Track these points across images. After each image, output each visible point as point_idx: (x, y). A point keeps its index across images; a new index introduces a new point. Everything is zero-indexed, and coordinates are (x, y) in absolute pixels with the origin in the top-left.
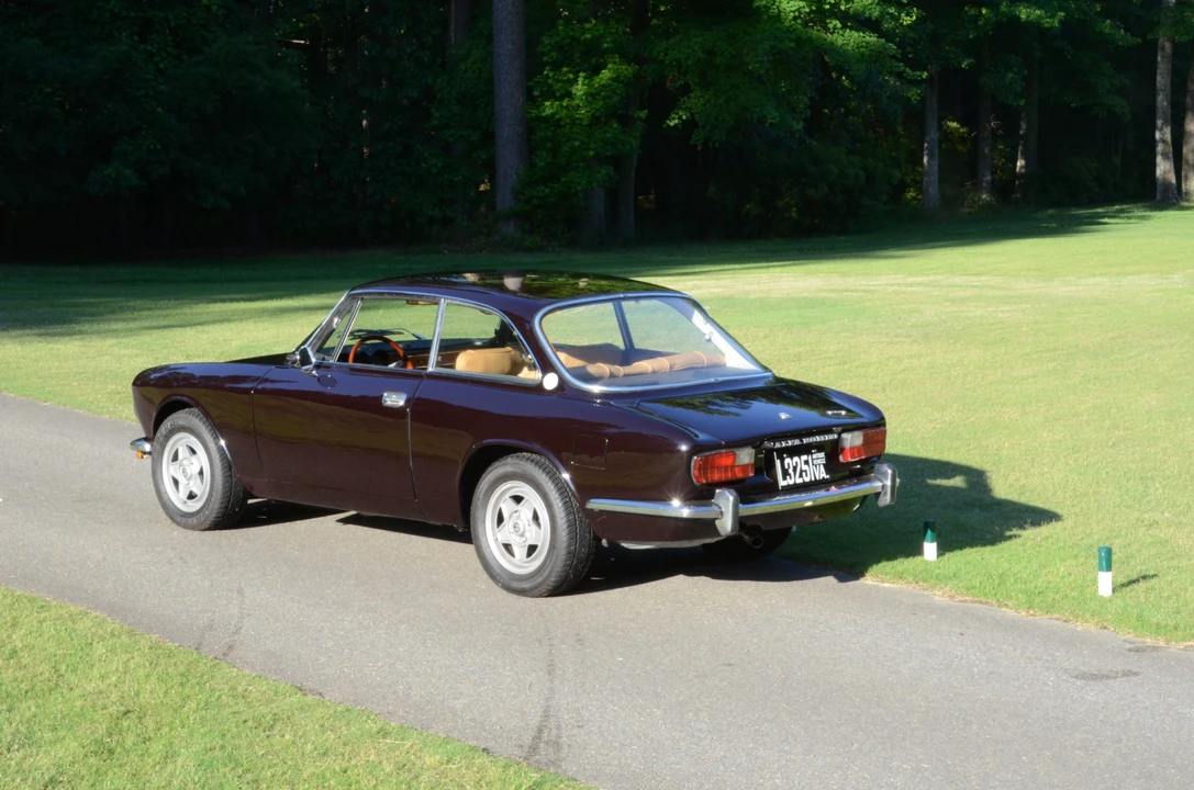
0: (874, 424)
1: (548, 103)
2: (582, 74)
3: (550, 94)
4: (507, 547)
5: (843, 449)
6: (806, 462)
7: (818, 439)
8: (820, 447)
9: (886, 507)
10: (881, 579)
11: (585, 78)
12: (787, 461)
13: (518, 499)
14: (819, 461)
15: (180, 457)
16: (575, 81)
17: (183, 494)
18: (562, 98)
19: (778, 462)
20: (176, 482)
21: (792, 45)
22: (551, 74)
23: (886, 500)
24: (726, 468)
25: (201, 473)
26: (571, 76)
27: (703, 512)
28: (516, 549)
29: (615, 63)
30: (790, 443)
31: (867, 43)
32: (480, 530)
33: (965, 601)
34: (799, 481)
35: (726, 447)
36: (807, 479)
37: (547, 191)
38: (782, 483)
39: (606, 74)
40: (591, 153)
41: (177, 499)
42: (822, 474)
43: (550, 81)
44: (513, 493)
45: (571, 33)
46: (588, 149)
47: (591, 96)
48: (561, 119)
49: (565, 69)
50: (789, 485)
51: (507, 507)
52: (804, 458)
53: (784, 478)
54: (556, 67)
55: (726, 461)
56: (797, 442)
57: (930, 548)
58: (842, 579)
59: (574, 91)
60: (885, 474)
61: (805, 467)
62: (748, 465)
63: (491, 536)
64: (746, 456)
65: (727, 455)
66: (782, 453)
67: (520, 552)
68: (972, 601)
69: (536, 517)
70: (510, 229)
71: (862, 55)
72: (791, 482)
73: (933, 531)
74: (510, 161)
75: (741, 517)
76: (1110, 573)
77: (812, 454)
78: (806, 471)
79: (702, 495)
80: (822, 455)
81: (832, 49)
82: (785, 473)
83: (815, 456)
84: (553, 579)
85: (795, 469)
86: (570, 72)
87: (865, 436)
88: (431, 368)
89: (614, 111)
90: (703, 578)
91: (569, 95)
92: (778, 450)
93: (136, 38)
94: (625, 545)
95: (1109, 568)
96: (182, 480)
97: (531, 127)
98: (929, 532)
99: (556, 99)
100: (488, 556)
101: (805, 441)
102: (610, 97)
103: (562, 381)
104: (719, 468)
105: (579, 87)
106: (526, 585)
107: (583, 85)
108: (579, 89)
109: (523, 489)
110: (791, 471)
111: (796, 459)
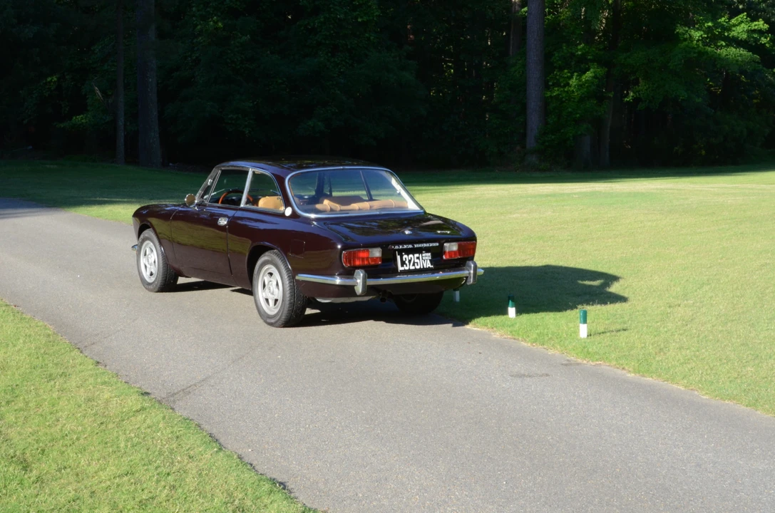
0: (468, 240)
1: (556, 89)
2: (576, 74)
3: (557, 84)
4: (267, 300)
5: (445, 252)
6: (418, 258)
7: (425, 245)
8: (427, 250)
9: (471, 285)
10: (478, 327)
11: (577, 76)
12: (405, 256)
13: (271, 274)
14: (427, 258)
15: (147, 253)
16: (571, 77)
17: (149, 273)
18: (565, 86)
19: (399, 257)
20: (146, 267)
21: (695, 55)
22: (558, 74)
23: (471, 281)
24: (363, 259)
25: (155, 262)
26: (569, 74)
27: (348, 282)
28: (270, 301)
29: (594, 68)
30: (405, 247)
31: (741, 54)
32: (256, 290)
33: (507, 338)
34: (412, 268)
35: (363, 247)
36: (418, 267)
37: (553, 137)
38: (400, 268)
39: (589, 74)
40: (578, 115)
41: (146, 275)
42: (429, 265)
43: (557, 77)
44: (270, 271)
45: (570, 51)
46: (577, 113)
47: (580, 86)
48: (563, 98)
49: (566, 71)
50: (405, 270)
51: (267, 279)
52: (417, 255)
53: (402, 266)
54: (561, 69)
55: (362, 255)
56: (410, 246)
57: (512, 311)
58: (455, 325)
59: (571, 83)
60: (471, 267)
61: (417, 261)
62: (377, 258)
63: (261, 294)
64: (377, 253)
65: (363, 251)
66: (401, 252)
67: (271, 302)
68: (510, 338)
69: (277, 284)
70: (533, 159)
71: (737, 61)
72: (407, 268)
73: (513, 301)
74: (534, 121)
75: (368, 286)
76: (586, 325)
77: (422, 253)
78: (417, 263)
79: (349, 273)
80: (429, 254)
81: (719, 58)
82: (403, 263)
83: (424, 255)
84: (283, 317)
85: (410, 261)
86: (569, 72)
87: (460, 246)
88: (242, 205)
89: (595, 93)
90: (382, 322)
91: (568, 84)
92: (399, 250)
93: (330, 54)
94: (318, 300)
95: (585, 322)
96: (148, 266)
97: (546, 102)
98: (510, 302)
99: (561, 87)
100: (259, 304)
101: (416, 246)
102: (590, 86)
103: (294, 212)
104: (359, 258)
105: (574, 80)
106: (273, 321)
107: (576, 79)
108: (573, 82)
109: (273, 270)
110: (407, 262)
111: (411, 256)
